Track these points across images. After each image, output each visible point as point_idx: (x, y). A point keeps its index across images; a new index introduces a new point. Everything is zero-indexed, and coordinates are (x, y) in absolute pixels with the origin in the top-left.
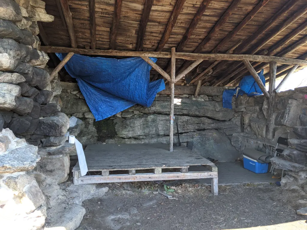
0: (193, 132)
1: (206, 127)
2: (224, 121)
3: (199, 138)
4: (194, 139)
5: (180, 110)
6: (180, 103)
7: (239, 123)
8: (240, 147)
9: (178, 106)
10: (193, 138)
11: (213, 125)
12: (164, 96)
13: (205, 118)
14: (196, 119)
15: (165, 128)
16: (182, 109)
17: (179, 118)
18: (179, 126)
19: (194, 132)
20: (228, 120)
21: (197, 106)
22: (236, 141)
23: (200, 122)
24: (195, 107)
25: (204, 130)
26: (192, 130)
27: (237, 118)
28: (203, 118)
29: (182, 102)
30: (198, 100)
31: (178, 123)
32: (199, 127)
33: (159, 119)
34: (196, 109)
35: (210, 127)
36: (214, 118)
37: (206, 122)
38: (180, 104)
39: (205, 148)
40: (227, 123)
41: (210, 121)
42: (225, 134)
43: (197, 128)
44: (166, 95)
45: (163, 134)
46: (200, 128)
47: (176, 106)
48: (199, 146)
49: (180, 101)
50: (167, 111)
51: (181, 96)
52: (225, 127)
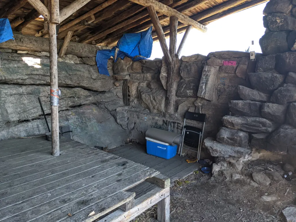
0: (65, 110)
1: (82, 102)
2: (103, 92)
3: (77, 118)
4: (70, 121)
5: (41, 76)
6: (38, 64)
7: (120, 95)
8: (127, 124)
9: (37, 70)
10: (67, 120)
11: (91, 98)
12: (7, 51)
13: (79, 89)
14: (68, 91)
15: (19, 109)
16: (44, 75)
17: (41, 90)
18: (43, 103)
19: (67, 110)
20: (108, 91)
21: (66, 71)
22: (122, 117)
23: (74, 94)
24: (64, 72)
25: (80, 106)
26: (64, 108)
27: (118, 87)
28: (77, 88)
29: (42, 64)
30: (66, 61)
31: (41, 98)
32: (74, 102)
33: (5, 93)
34: (66, 76)
35: (88, 102)
36: (90, 88)
37: (82, 95)
38: (39, 67)
39: (86, 133)
40: (107, 95)
41: (87, 93)
42: (106, 109)
43: (71, 104)
44: (10, 51)
45: (18, 119)
46: (75, 104)
47: (34, 70)
48: (79, 130)
49: (39, 63)
50: (19, 79)
51: (38, 54)
52: (106, 101)
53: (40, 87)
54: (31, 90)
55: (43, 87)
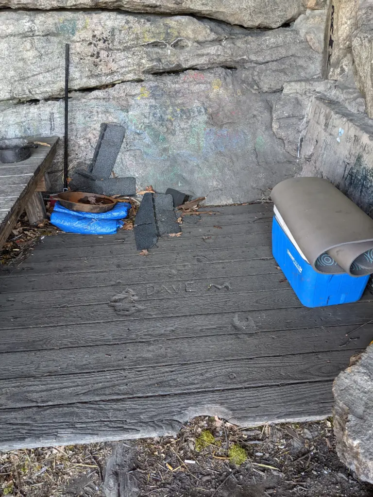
0: (133, 81)
1: (185, 58)
2: (263, 29)
3: (151, 106)
4: (130, 113)
8: (302, 140)
10: (126, 109)
11: (212, 50)
13: (184, 19)
14: (148, 24)
17: (80, 24)
18: (74, 59)
20: (279, 24)
22: (288, 117)
23: (163, 36)
25: (177, 71)
26: (130, 76)
27: (317, 12)
28: (178, 18)
31: (72, 46)
32: (159, 60)
35: (202, 61)
36: (221, 17)
37: (188, 38)
39: (165, 150)
40: (270, 39)
41: (204, 31)
42: (255, 87)
43: (147, 64)
46: (161, 67)
48: (148, 140)
52: (260, 59)
53: (80, 15)
54: (56, 24)
55: (86, 16)
